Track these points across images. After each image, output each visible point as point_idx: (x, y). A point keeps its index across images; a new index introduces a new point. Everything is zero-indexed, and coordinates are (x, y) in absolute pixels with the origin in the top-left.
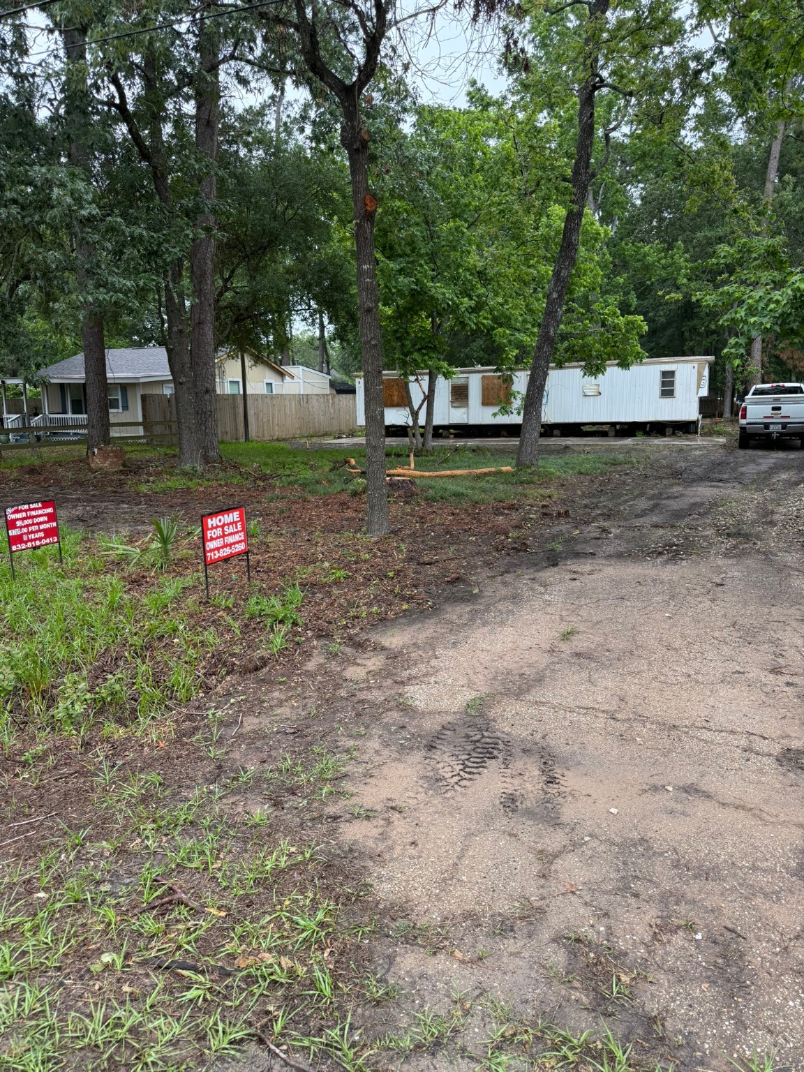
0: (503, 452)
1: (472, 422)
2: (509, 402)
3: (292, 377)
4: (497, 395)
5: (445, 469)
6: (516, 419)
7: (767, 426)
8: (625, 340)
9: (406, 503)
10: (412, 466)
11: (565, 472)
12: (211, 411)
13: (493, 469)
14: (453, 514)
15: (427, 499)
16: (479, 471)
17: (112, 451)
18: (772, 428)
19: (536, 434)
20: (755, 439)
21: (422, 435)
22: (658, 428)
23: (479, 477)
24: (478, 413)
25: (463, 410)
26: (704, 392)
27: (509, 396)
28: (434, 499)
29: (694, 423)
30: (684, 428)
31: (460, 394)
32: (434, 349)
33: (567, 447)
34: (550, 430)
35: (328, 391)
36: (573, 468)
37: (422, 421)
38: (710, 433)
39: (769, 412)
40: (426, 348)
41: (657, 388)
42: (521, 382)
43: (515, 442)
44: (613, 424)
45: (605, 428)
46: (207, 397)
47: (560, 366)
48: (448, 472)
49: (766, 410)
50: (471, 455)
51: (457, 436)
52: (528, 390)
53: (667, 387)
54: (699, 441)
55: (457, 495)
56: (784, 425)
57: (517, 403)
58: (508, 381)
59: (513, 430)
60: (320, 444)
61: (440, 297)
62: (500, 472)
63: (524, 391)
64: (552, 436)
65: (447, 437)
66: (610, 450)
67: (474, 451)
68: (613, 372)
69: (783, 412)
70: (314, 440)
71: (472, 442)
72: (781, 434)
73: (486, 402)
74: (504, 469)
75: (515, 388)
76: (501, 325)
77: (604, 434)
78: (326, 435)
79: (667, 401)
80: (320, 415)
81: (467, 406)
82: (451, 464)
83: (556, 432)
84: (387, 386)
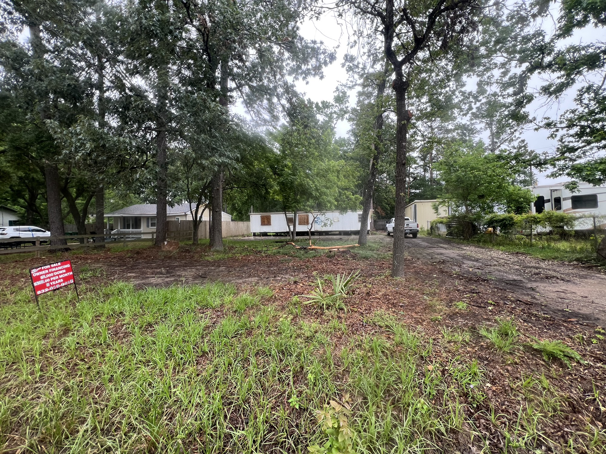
2: (307, 223)
4: (304, 222)
13: (351, 245)
18: (407, 231)
22: (357, 233)
24: (298, 227)
25: (292, 226)
27: (308, 220)
38: (373, 234)
44: (341, 231)
45: (338, 233)
56: (410, 230)
58: (308, 216)
69: (410, 226)
70: (236, 238)
73: (302, 223)
74: (355, 245)
78: (238, 236)
84: (263, 218)
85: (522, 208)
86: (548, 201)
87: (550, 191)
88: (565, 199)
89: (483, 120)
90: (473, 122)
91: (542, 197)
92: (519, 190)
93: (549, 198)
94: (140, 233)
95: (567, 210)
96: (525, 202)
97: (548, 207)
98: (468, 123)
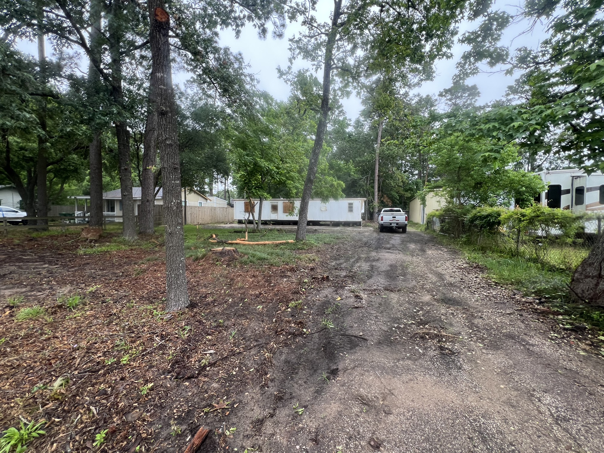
0: (291, 231)
1: (279, 219)
2: (293, 211)
3: (211, 200)
4: (289, 210)
5: (262, 240)
6: (296, 218)
7: (391, 224)
8: (337, 190)
9: (228, 265)
10: (247, 238)
11: (318, 243)
12: (149, 210)
13: (284, 241)
14: (254, 276)
15: (241, 263)
16: (277, 242)
17: (92, 229)
18: (393, 225)
19: (305, 225)
20: (386, 229)
21: (256, 223)
22: (347, 224)
23: (277, 245)
24: (281, 216)
25: (276, 214)
26: (363, 211)
27: (293, 208)
28: (245, 263)
29: (360, 222)
30: (356, 224)
31: (275, 208)
32: (262, 188)
33: (316, 230)
34: (310, 223)
35: (226, 206)
36: (321, 241)
37: (256, 218)
38: (365, 226)
39: (392, 219)
40: (258, 187)
41: (347, 209)
42: (297, 204)
43: (295, 227)
44: (331, 222)
45: (329, 223)
46: (148, 204)
47: (312, 198)
48: (262, 242)
49: (391, 218)
50: (277, 233)
51: (273, 224)
52: (301, 206)
53: (351, 208)
54: (362, 229)
55: (260, 259)
56: (397, 224)
57: (296, 211)
58: (293, 203)
59: (295, 223)
60: (216, 227)
61: (263, 165)
62: (288, 243)
63: (299, 207)
64: (309, 225)
65: (269, 225)
66: (333, 232)
67: (278, 230)
68: (332, 201)
69: (396, 219)
70: (215, 225)
71: (278, 227)
72: (396, 227)
73: (285, 211)
74: (290, 241)
75: (295, 205)
76: (289, 180)
77: (328, 225)
78: (222, 223)
79: (350, 213)
80: (220, 215)
81: (277, 213)
82: (266, 238)
83: (311, 224)
84: (246, 205)
85: (523, 200)
86: (568, 192)
87: (571, 178)
88: (590, 189)
89: (522, 95)
90: (509, 98)
91: (559, 187)
92: (523, 176)
93: (569, 187)
94: (114, 217)
95: (591, 205)
96: (527, 192)
97: (565, 200)
98: (504, 99)
